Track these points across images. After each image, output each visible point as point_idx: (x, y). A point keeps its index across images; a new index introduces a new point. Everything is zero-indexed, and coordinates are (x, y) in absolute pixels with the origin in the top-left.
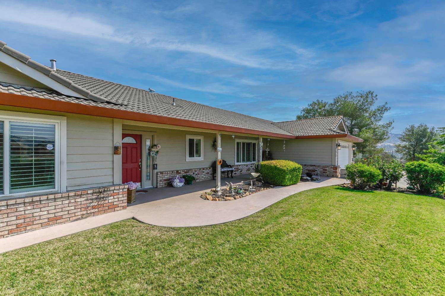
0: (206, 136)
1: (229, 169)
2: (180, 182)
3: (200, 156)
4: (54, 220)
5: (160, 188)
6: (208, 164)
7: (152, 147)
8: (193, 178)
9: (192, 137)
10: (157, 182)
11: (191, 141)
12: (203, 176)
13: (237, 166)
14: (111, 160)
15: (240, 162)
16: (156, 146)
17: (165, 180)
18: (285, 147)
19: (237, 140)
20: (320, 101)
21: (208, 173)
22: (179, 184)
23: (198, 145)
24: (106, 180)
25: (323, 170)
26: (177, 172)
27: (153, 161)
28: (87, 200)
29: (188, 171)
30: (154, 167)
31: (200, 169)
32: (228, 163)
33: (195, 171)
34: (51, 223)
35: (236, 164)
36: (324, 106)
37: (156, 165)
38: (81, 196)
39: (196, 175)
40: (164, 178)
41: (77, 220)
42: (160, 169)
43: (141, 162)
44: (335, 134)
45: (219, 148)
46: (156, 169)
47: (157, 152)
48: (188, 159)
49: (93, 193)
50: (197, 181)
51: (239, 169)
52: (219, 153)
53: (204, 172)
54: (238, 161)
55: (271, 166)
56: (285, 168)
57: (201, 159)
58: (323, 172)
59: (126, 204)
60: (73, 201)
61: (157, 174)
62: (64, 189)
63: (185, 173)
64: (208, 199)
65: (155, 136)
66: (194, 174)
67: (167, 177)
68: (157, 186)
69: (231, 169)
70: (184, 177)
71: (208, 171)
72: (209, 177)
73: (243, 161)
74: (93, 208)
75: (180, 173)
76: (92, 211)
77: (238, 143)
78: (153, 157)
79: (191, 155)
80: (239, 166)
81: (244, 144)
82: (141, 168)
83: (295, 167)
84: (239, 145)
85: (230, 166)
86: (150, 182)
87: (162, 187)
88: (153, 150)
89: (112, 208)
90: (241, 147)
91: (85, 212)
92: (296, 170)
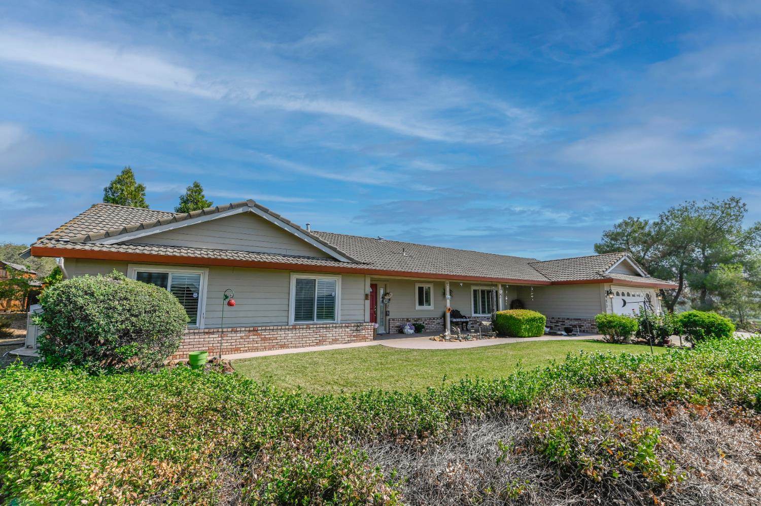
0: (436, 284)
1: (462, 320)
2: (411, 329)
3: (430, 305)
4: (335, 341)
5: (392, 334)
6: (439, 314)
7: (385, 295)
8: (423, 327)
9: (421, 285)
10: (389, 328)
11: (421, 289)
12: (433, 326)
13: (475, 317)
14: (363, 303)
15: (479, 314)
16: (388, 294)
17: (397, 327)
18: (533, 295)
19: (473, 288)
20: (635, 219)
21: (439, 323)
22: (409, 330)
23: (428, 294)
24: (361, 318)
25: (592, 325)
26: (408, 320)
27: (386, 307)
28: (351, 330)
29: (418, 319)
30: (387, 314)
31: (430, 319)
32: (462, 313)
33: (425, 320)
34: (334, 342)
35: (474, 315)
36: (642, 228)
37: (389, 311)
38: (348, 327)
39: (426, 324)
40: (395, 325)
41: (345, 343)
42: (391, 316)
43: (376, 308)
44: (599, 278)
45: (448, 296)
46: (389, 315)
47: (389, 300)
48: (418, 307)
49: (354, 326)
50: (427, 331)
51: (478, 322)
52: (448, 301)
53: (434, 322)
54: (475, 312)
55: (506, 316)
56: (521, 318)
57: (431, 307)
58: (592, 328)
59: (372, 338)
60: (344, 330)
61: (389, 320)
62: (339, 322)
63: (415, 321)
64: (436, 340)
65: (388, 286)
66: (424, 323)
67: (398, 324)
68: (389, 332)
69: (465, 320)
70: (414, 325)
71: (439, 321)
72: (440, 327)
73: (484, 312)
74: (354, 336)
75: (410, 321)
76: (354, 339)
77: (475, 291)
78: (386, 305)
79: (421, 303)
80: (478, 317)
81: (483, 292)
82: (376, 315)
83: (535, 317)
84: (477, 293)
85: (464, 316)
86: (383, 327)
87: (394, 334)
88: (386, 297)
89: (364, 339)
90: (479, 296)
91: (349, 339)
92: (537, 320)
